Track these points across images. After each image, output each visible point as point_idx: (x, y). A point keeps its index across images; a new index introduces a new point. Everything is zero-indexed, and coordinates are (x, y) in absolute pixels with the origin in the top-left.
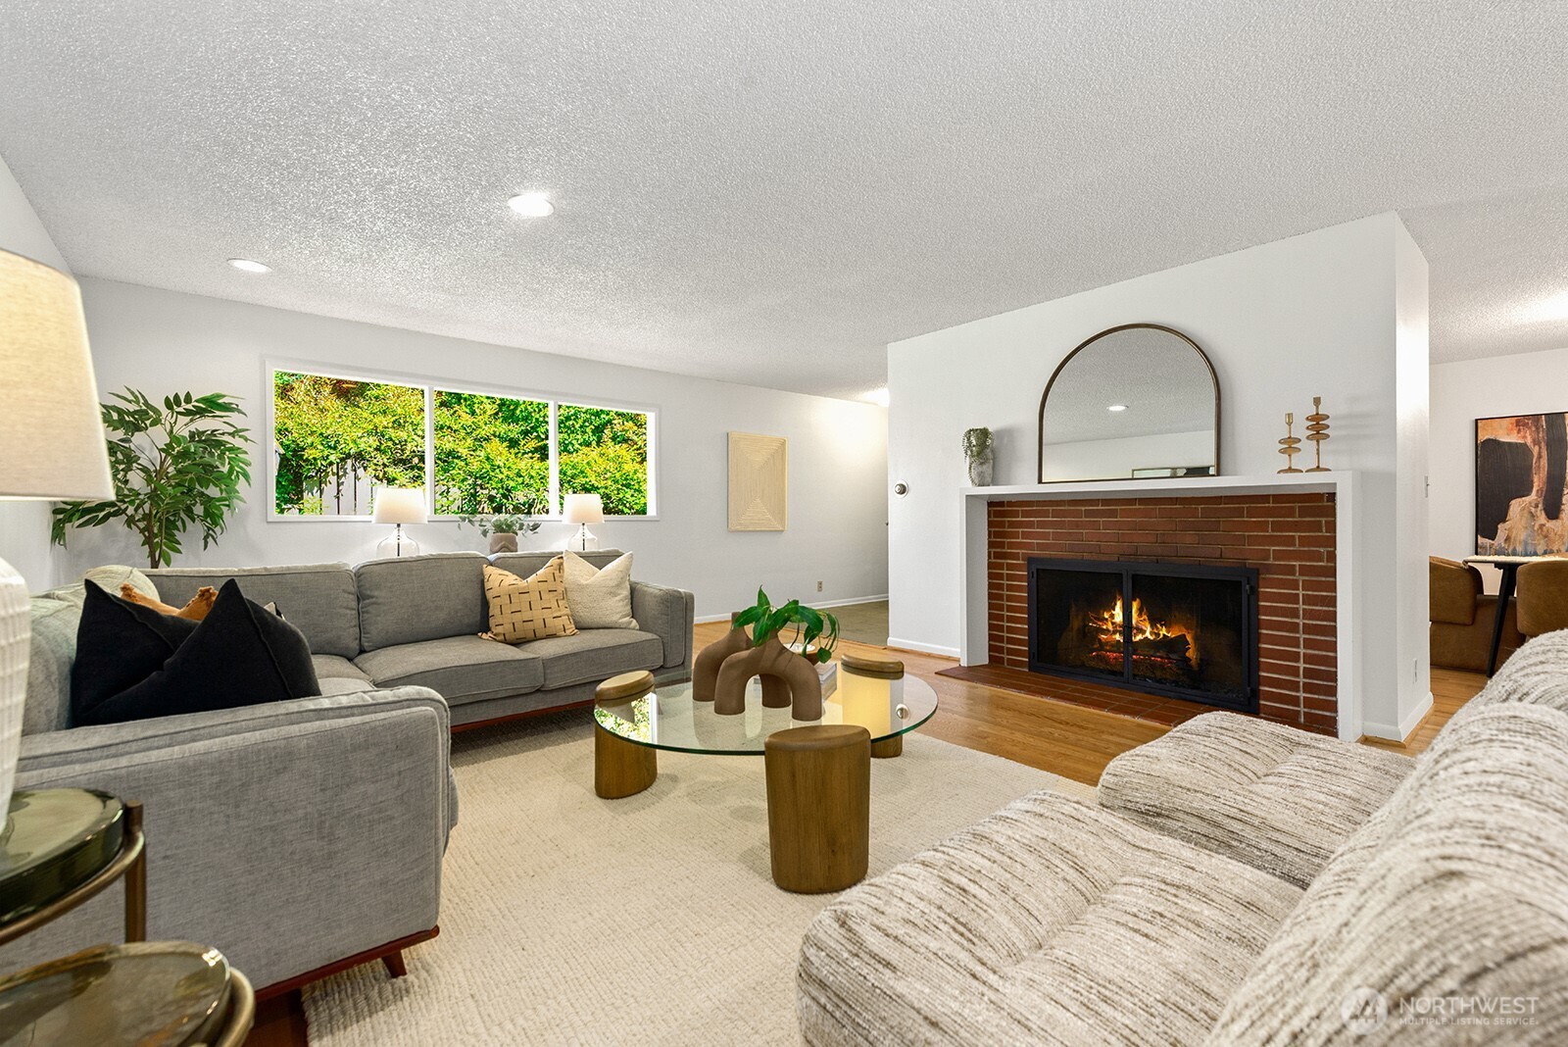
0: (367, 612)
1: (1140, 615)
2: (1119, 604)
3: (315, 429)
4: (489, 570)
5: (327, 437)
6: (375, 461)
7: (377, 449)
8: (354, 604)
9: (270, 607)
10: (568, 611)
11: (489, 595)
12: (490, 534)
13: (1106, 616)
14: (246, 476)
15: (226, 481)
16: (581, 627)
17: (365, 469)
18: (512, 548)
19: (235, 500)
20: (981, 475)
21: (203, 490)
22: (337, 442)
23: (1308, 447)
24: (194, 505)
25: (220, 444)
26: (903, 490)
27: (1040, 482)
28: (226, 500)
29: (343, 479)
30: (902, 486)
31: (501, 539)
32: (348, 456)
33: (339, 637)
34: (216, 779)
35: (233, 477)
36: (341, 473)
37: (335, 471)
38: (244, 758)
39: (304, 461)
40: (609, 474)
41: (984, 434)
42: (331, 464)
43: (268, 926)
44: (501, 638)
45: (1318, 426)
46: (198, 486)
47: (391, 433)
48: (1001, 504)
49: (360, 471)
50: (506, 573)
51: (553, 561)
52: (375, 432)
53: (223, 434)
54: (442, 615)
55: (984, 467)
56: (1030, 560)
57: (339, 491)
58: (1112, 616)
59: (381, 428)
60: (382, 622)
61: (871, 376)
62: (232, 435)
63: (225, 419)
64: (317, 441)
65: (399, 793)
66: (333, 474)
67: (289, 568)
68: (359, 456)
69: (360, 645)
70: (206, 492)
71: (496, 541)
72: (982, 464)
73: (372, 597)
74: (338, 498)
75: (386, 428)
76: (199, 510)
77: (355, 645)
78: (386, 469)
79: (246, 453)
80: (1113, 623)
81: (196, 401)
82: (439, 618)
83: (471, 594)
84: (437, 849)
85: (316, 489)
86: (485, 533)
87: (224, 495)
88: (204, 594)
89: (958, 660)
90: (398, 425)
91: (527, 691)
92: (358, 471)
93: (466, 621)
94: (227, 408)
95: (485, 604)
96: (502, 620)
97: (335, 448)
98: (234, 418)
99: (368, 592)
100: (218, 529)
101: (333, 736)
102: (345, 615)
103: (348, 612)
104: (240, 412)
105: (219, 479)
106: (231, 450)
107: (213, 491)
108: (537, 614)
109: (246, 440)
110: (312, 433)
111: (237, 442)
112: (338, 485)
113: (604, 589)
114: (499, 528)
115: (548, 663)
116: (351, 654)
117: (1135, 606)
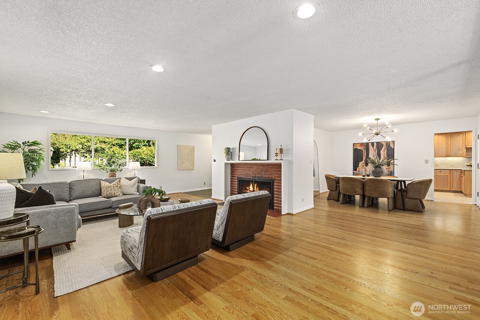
0: (72, 192)
1: (257, 188)
2: (251, 185)
3: (63, 143)
4: (102, 182)
5: (67, 145)
6: (81, 151)
7: (82, 148)
8: (69, 190)
9: (48, 191)
10: (121, 191)
11: (102, 187)
12: (109, 172)
13: (248, 188)
14: (43, 159)
15: (37, 161)
16: (124, 194)
17: (78, 154)
18: (115, 176)
19: (40, 166)
20: (228, 158)
21: (32, 163)
22: (70, 146)
23: (279, 155)
24: (30, 167)
25: (36, 152)
26: (215, 161)
27: (239, 160)
28: (38, 165)
29: (71, 157)
30: (215, 160)
31: (111, 174)
32: (73, 150)
33: (65, 197)
34: (38, 215)
35: (40, 160)
36: (71, 155)
37: (69, 154)
38: (43, 212)
39: (60, 152)
40: (149, 155)
41: (229, 149)
42: (68, 152)
43: (46, 237)
44: (104, 197)
45: (281, 150)
46: (30, 162)
47: (86, 144)
48: (233, 165)
49: (77, 154)
50: (106, 182)
51: (118, 180)
52: (81, 143)
53: (37, 150)
54: (90, 192)
55: (229, 156)
56: (238, 178)
57: (70, 159)
58: (249, 188)
59: (83, 142)
60: (75, 194)
61: (209, 132)
62: (39, 150)
63: (38, 146)
64: (64, 146)
65: (68, 219)
66: (69, 155)
67: (53, 182)
68: (76, 150)
69: (70, 199)
70: (33, 164)
71: (110, 174)
72: (228, 156)
73: (72, 188)
74: (70, 161)
75: (85, 142)
76: (31, 168)
77: (69, 199)
78: (84, 154)
79: (43, 154)
80: (250, 191)
81: (30, 143)
82: (89, 193)
83: (97, 187)
84: (75, 230)
85: (63, 159)
86: (107, 172)
87: (37, 164)
88: (35, 189)
89: (223, 201)
90: (88, 141)
91: (108, 207)
92: (76, 154)
93: (96, 193)
94: (38, 144)
95: (101, 189)
96: (104, 193)
97: (69, 148)
98: (40, 146)
99: (72, 187)
100: (36, 172)
101: (57, 210)
102: (66, 192)
103: (67, 192)
104: (41, 144)
105: (36, 160)
106: (39, 153)
107: (34, 163)
108: (113, 192)
109: (43, 151)
110: (63, 144)
111: (41, 152)
112: (70, 158)
113: (130, 186)
114: (111, 171)
115: (113, 202)
116: (68, 201)
117: (255, 185)
